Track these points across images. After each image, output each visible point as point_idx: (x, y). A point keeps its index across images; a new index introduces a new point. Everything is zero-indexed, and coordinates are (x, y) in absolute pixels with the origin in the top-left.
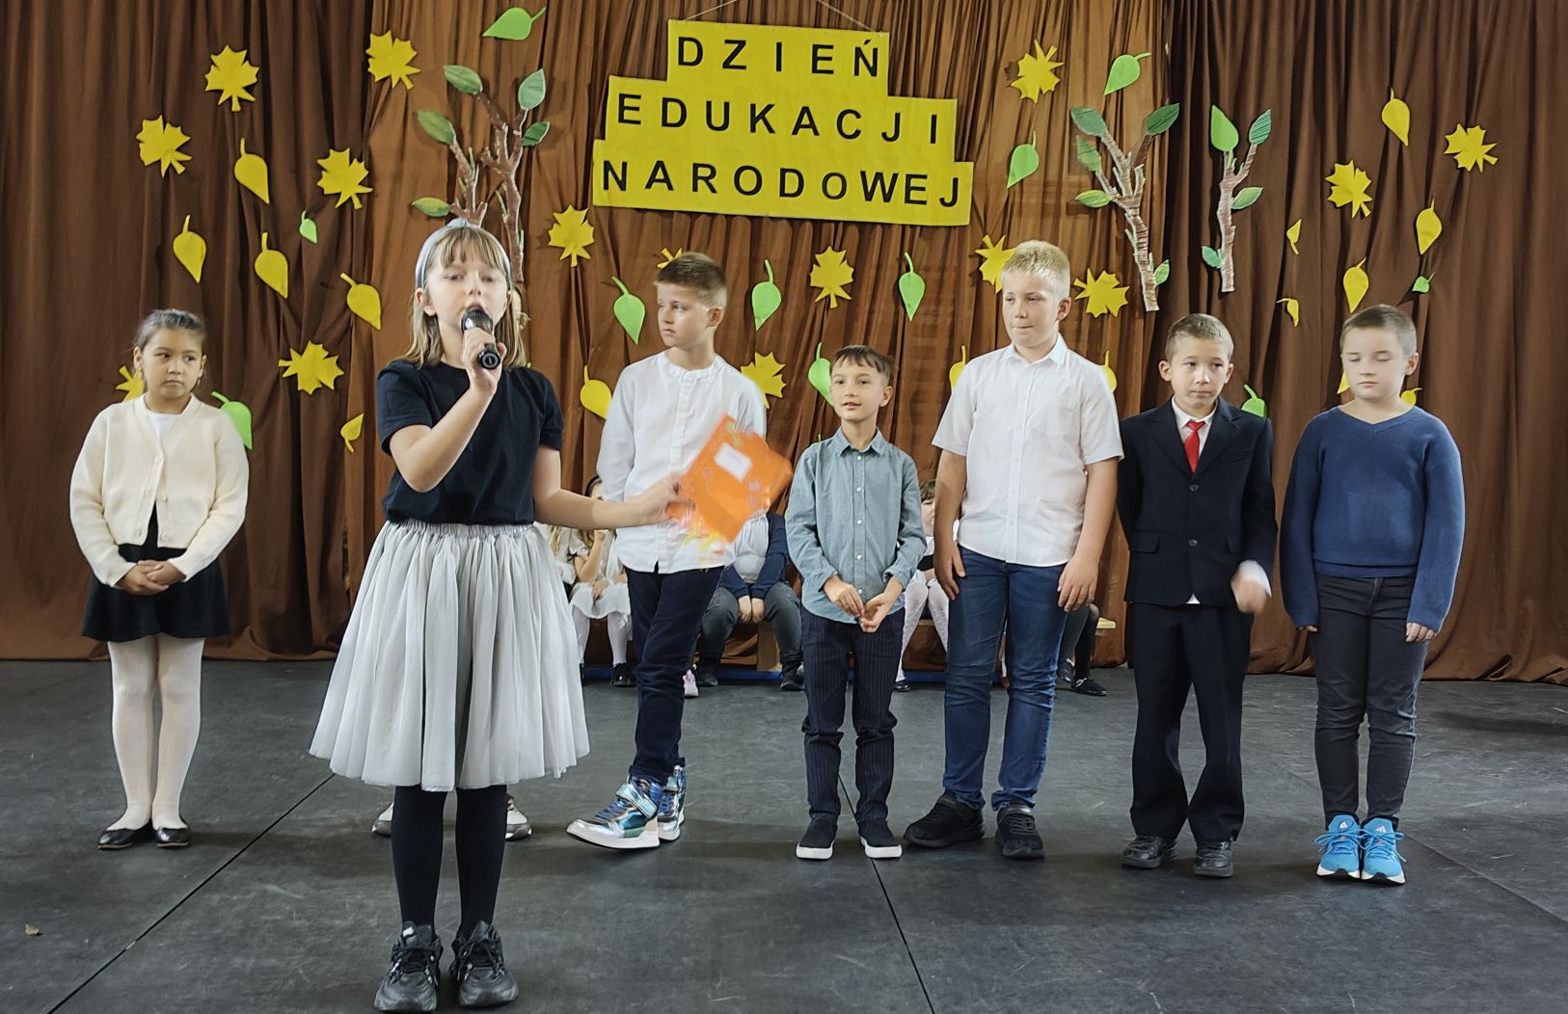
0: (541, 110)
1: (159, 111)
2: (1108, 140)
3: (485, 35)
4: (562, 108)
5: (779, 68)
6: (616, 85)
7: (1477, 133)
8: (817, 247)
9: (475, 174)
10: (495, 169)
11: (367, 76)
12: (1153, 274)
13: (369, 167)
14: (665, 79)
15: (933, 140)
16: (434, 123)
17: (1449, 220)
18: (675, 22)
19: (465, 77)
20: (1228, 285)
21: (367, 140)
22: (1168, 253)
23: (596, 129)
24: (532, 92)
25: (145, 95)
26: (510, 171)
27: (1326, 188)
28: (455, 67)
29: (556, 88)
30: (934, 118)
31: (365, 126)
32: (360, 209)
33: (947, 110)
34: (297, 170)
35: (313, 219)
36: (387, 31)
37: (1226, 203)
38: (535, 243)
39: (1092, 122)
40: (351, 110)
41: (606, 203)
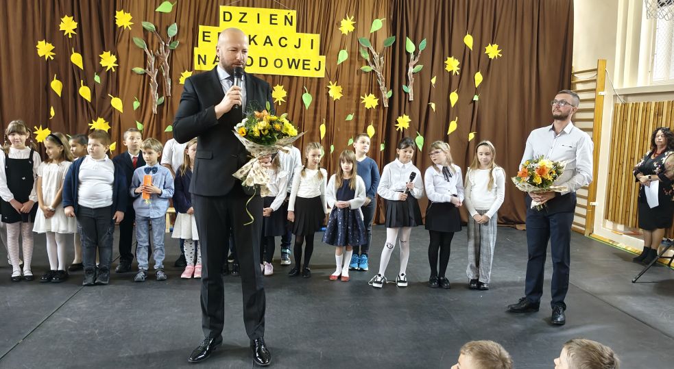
0: (176, 37)
1: (44, 38)
2: (372, 49)
3: (156, 11)
4: (183, 36)
5: (258, 22)
6: (202, 28)
7: (496, 46)
8: (274, 84)
9: (153, 59)
10: (161, 58)
11: (115, 26)
12: (387, 95)
13: (117, 57)
14: (219, 26)
15: (312, 48)
16: (139, 42)
17: (485, 76)
18: (222, 6)
19: (150, 26)
20: (411, 98)
21: (116, 47)
22: (392, 87)
23: (195, 43)
24: (172, 31)
25: (39, 32)
26: (165, 58)
27: (444, 65)
28: (146, 22)
29: (181, 29)
30: (312, 40)
31: (116, 42)
32: (114, 72)
33: (316, 38)
34: (93, 59)
35: (98, 75)
36: (122, 10)
37: (411, 70)
38: (174, 83)
39: (366, 43)
40: (110, 37)
41: (199, 69)
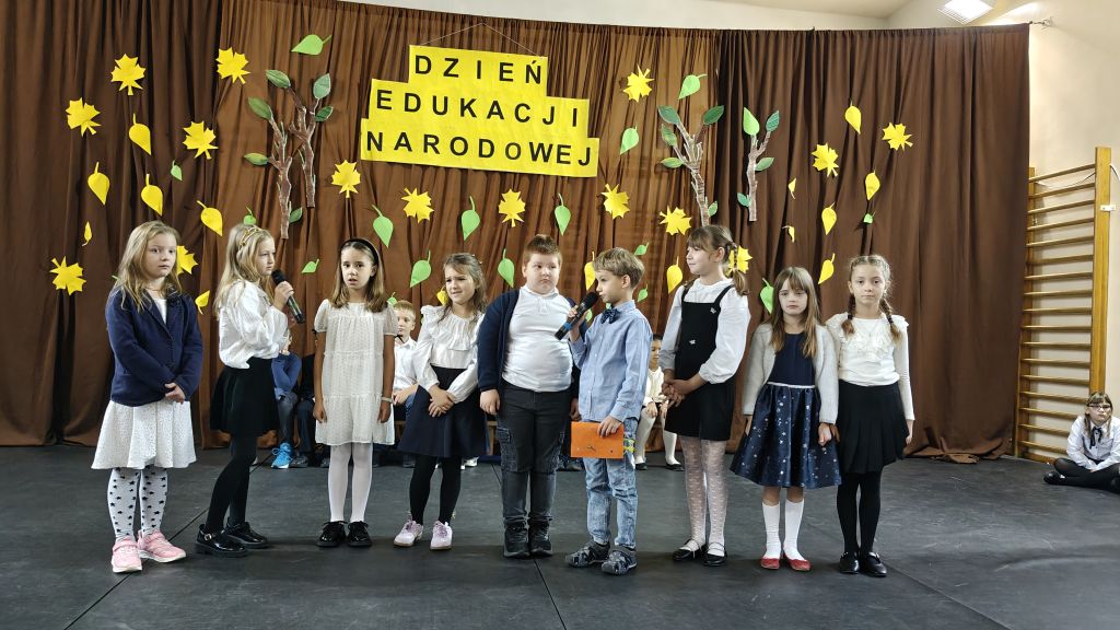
0: (328, 99)
1: (80, 94)
2: (681, 126)
3: (293, 51)
4: (341, 98)
5: (479, 77)
6: (376, 84)
7: (901, 128)
8: (503, 190)
9: (285, 139)
10: (298, 136)
11: (216, 75)
12: (708, 209)
13: (216, 133)
14: (407, 82)
15: (574, 124)
16: (258, 105)
17: (884, 181)
18: (414, 46)
19: (280, 77)
20: (753, 217)
21: (216, 116)
22: (717, 197)
23: (363, 112)
24: (322, 87)
25: (71, 84)
26: (307, 137)
27: (811, 159)
28: (273, 71)
29: (338, 85)
30: (575, 110)
31: (215, 106)
32: (210, 160)
33: (583, 105)
34: (170, 134)
35: (179, 166)
36: (229, 48)
37: (752, 166)
38: (323, 183)
39: (671, 116)
40: (206, 96)
41: (369, 158)
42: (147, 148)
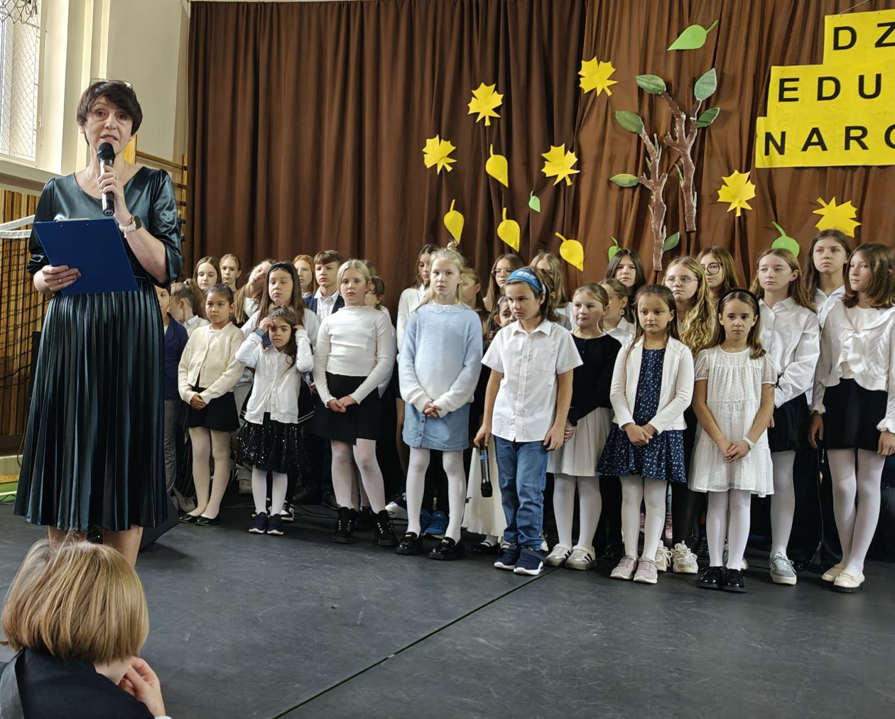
0: (713, 100)
1: (437, 132)
3: (669, 49)
4: (731, 96)
6: (777, 73)
9: (658, 153)
10: (675, 148)
11: (578, 90)
13: (579, 156)
14: (822, 63)
16: (628, 119)
18: (831, 16)
19: (651, 82)
21: (578, 135)
23: (759, 107)
24: (705, 86)
25: (428, 120)
26: (686, 148)
28: (645, 76)
29: (727, 81)
31: (576, 126)
32: (570, 186)
34: (527, 163)
35: (537, 196)
36: (593, 57)
38: (706, 200)
41: (767, 166)
42: (504, 180)
